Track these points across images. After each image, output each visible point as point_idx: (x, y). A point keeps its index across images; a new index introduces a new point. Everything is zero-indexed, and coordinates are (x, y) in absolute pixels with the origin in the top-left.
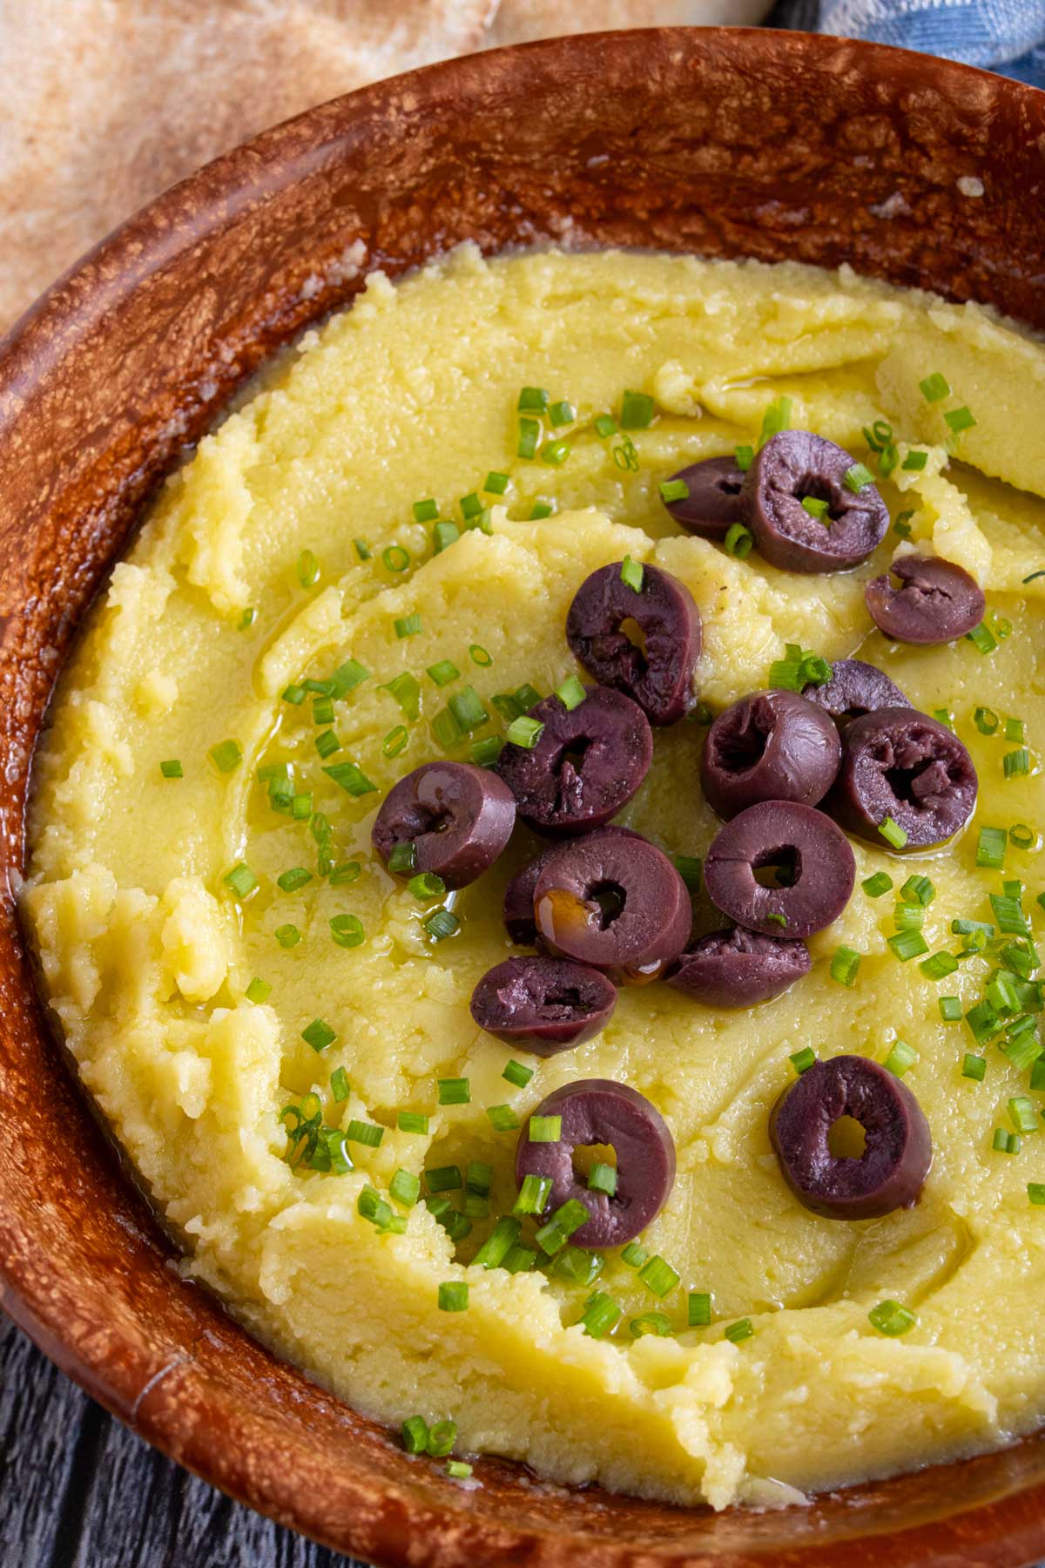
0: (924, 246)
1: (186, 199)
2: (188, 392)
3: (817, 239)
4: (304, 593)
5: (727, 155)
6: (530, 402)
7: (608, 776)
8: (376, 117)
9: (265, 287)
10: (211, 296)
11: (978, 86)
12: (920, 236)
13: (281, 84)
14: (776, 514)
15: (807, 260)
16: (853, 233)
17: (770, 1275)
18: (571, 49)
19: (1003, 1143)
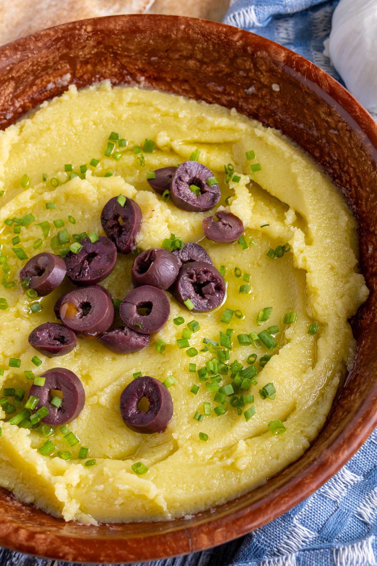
0: (260, 106)
3: (227, 98)
4: (22, 188)
5: (198, 64)
6: (114, 137)
7: (98, 267)
8: (77, 32)
9: (33, 84)
10: (12, 84)
11: (281, 52)
12: (259, 102)
14: (178, 188)
15: (222, 105)
16: (238, 98)
17: (111, 447)
18: (148, 19)
19: (198, 417)
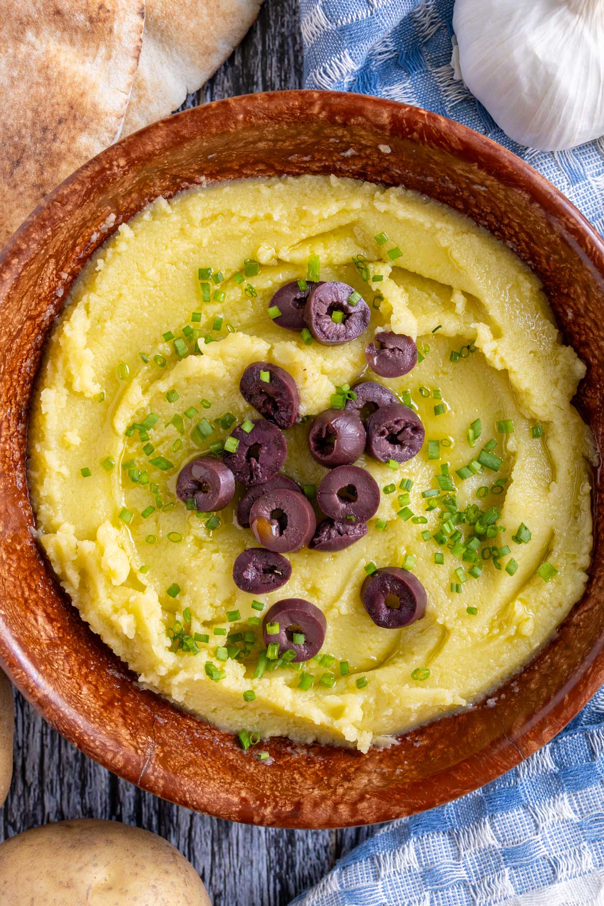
0: (366, 165)
1: (32, 232)
2: (52, 296)
3: (318, 164)
4: (124, 382)
5: (271, 143)
6: (203, 274)
7: (270, 461)
8: (108, 172)
9: (74, 246)
10: (53, 261)
11: (382, 113)
12: (365, 161)
13: (53, 96)
14: (321, 330)
15: (315, 173)
16: (334, 161)
17: (370, 648)
18: (191, 122)
19: (455, 588)
